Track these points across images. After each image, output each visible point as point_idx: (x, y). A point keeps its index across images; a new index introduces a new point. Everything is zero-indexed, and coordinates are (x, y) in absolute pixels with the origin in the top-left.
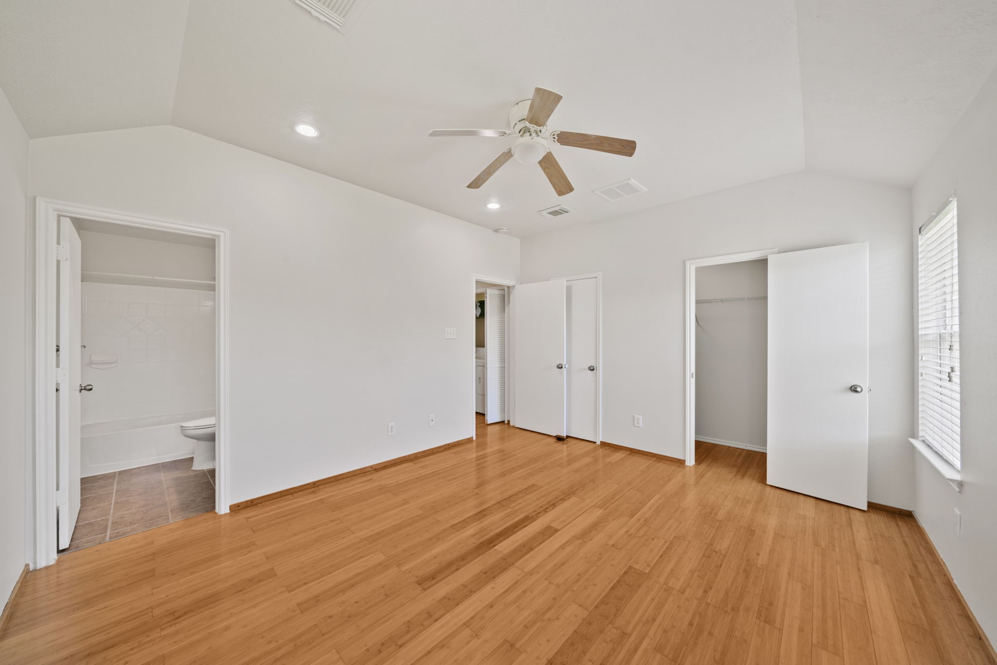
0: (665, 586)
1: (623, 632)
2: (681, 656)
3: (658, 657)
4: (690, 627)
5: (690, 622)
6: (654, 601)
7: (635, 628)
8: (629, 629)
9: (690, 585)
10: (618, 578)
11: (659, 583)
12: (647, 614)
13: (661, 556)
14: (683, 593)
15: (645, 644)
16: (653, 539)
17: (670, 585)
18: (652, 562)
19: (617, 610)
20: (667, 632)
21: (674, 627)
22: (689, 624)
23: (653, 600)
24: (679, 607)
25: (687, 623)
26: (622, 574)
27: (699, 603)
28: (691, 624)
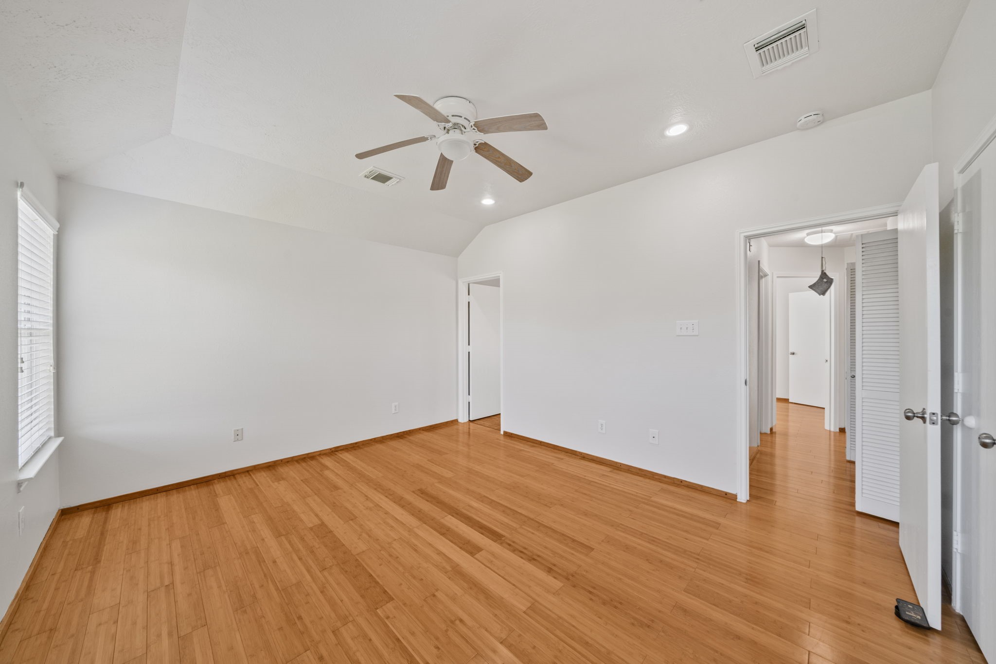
0: (351, 619)
1: (326, 569)
2: (284, 596)
3: (294, 581)
4: (298, 616)
5: (302, 619)
6: (339, 601)
7: (324, 576)
8: (326, 573)
9: (339, 646)
10: (381, 583)
11: (357, 616)
12: (331, 589)
13: (398, 640)
14: (333, 632)
15: (308, 577)
16: (438, 648)
17: (350, 625)
18: (392, 624)
19: (346, 572)
20: (306, 596)
21: (307, 603)
22: (301, 616)
23: (342, 601)
24: (321, 618)
25: (303, 615)
26: (385, 588)
27: (313, 641)
28: (300, 618)
